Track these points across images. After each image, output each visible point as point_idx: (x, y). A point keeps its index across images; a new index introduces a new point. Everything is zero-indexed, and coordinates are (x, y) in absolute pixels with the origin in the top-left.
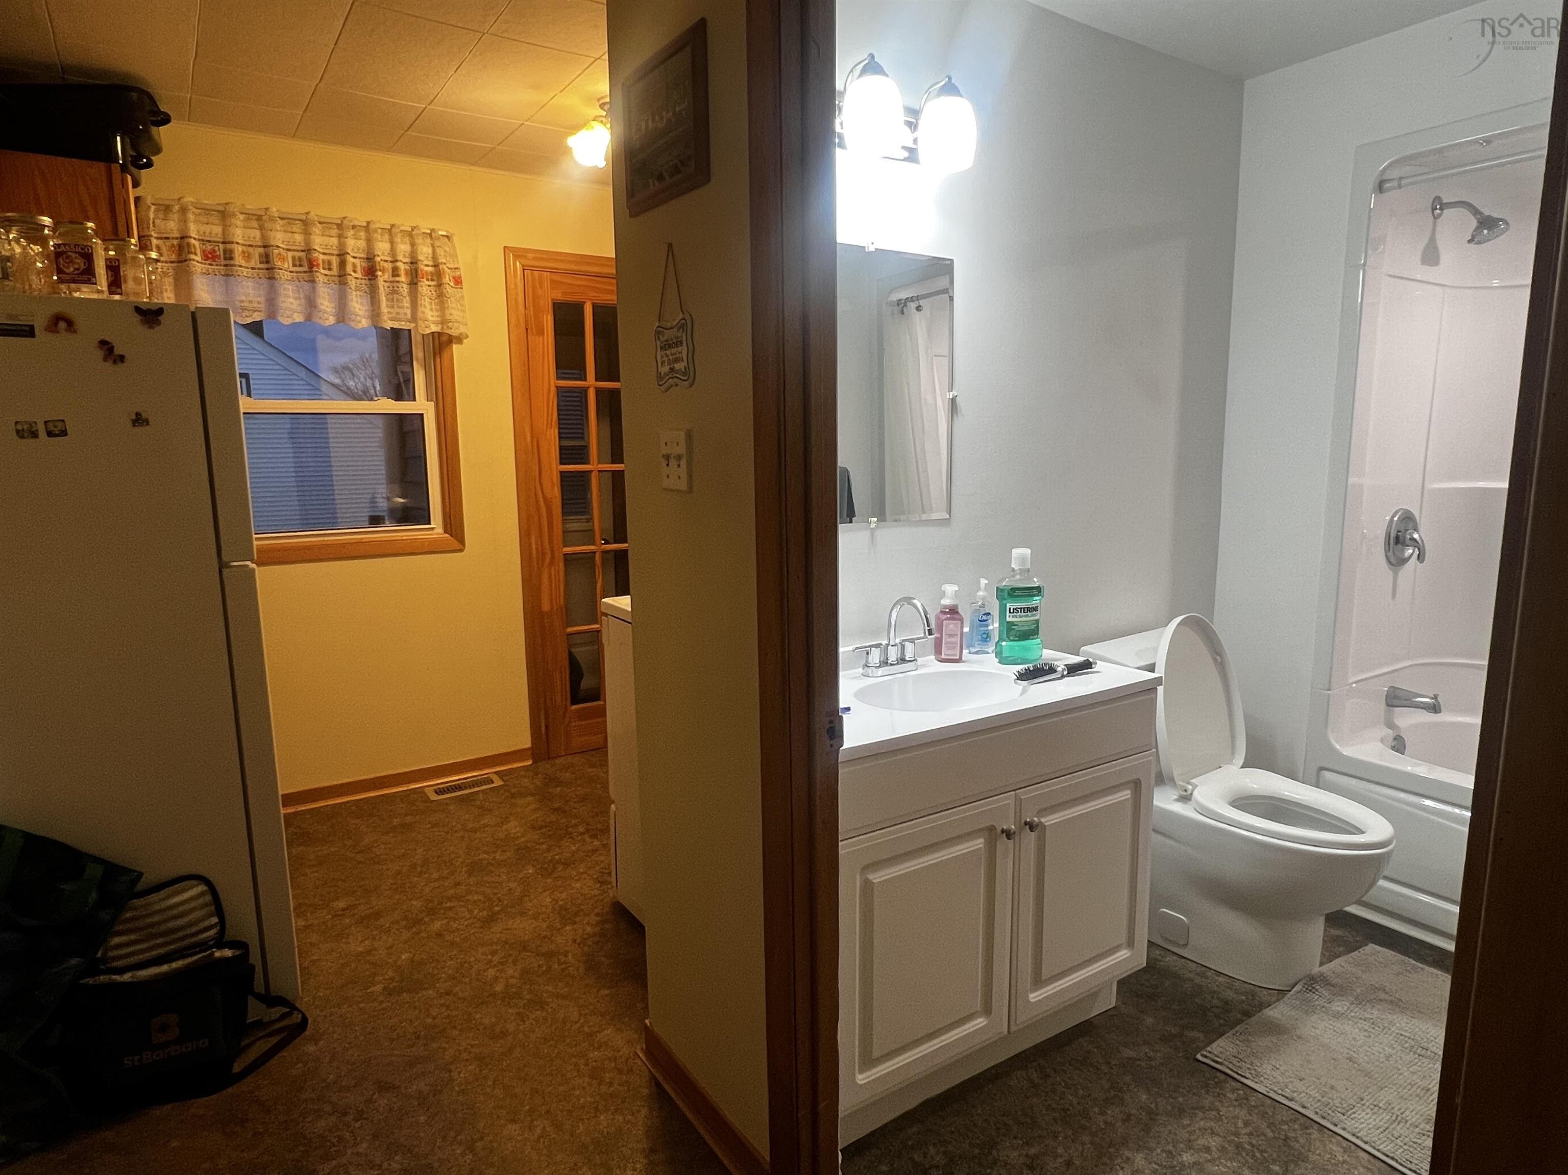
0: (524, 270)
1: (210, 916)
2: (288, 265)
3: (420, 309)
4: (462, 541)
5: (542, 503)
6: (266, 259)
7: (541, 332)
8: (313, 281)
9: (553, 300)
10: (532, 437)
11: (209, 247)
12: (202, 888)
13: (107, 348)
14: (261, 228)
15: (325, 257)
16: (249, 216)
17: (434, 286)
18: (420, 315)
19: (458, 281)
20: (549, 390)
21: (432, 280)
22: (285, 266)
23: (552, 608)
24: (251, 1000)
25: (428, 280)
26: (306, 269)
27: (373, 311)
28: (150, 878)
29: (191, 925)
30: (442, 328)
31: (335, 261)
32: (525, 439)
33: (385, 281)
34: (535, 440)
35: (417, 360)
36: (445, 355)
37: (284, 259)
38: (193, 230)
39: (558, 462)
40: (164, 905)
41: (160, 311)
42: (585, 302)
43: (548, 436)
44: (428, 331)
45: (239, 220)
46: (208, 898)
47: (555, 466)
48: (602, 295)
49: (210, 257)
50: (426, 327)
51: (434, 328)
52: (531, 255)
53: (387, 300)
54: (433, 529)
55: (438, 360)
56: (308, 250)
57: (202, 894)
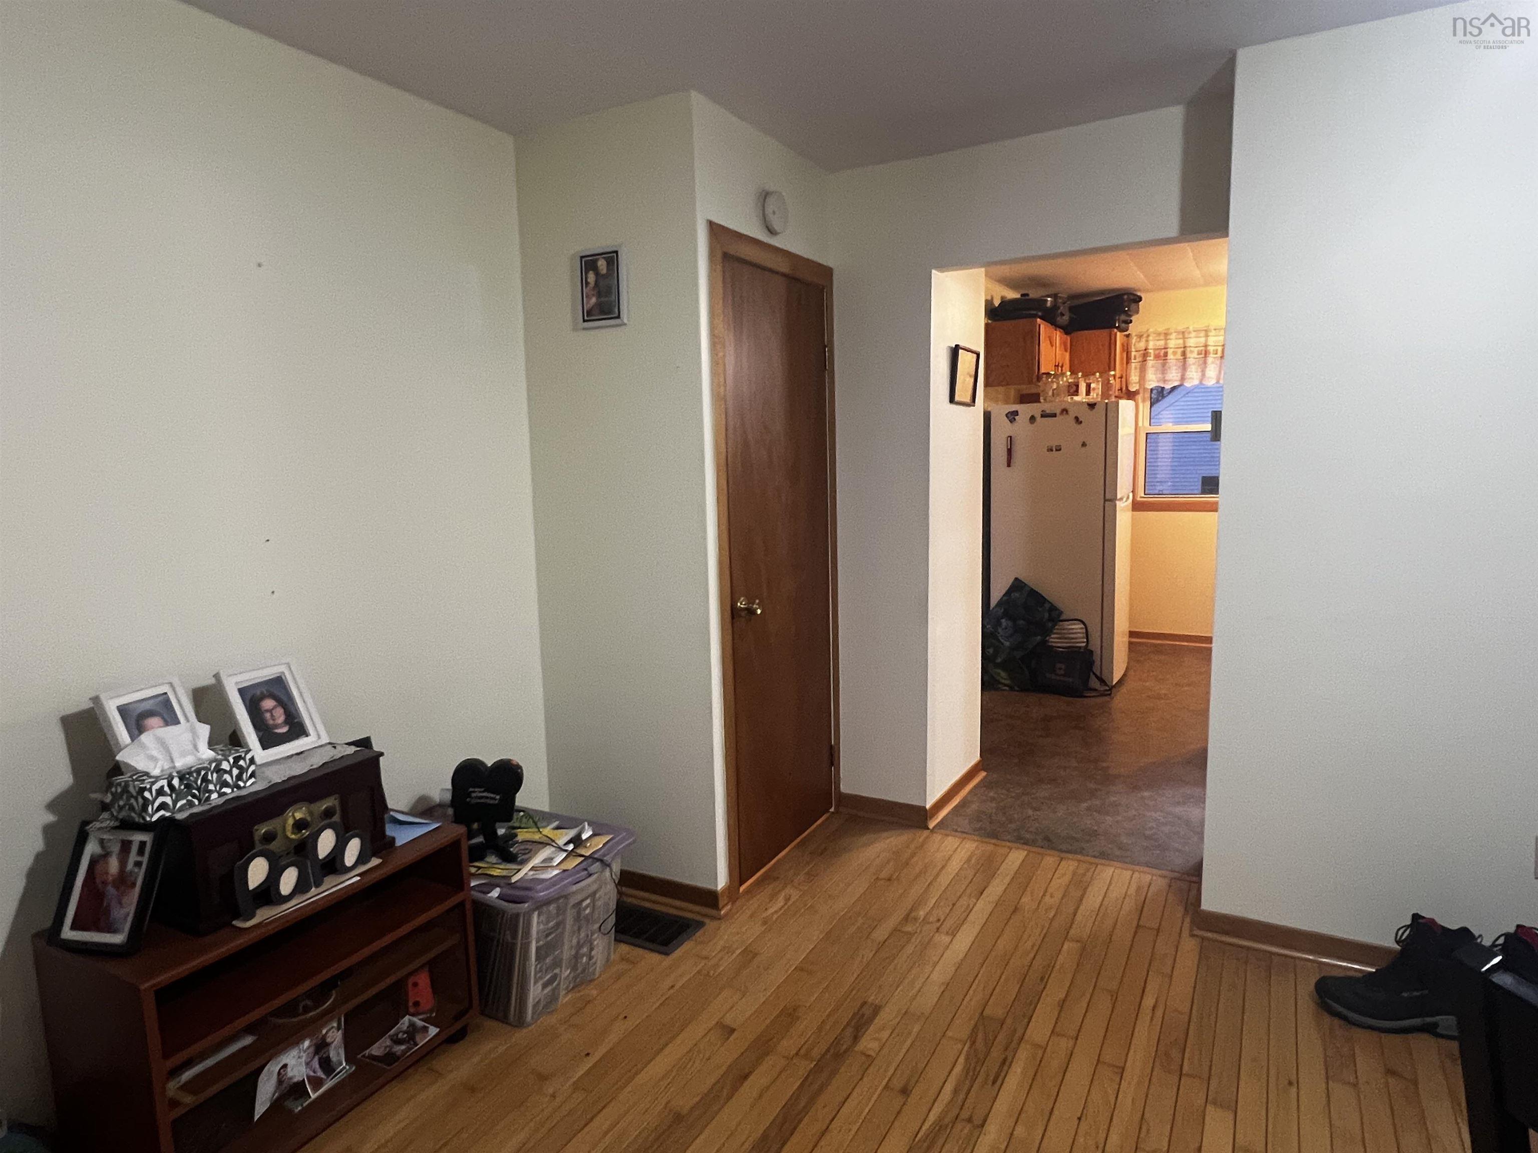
1: (1083, 638)
2: (1195, 355)
6: (1184, 354)
8: (1205, 363)
11: (1157, 352)
12: (1082, 626)
13: (1077, 418)
14: (1184, 338)
15: (1215, 348)
16: (1178, 332)
22: (1192, 357)
24: (1092, 677)
26: (1203, 356)
28: (1063, 617)
29: (1076, 638)
31: (1220, 349)
37: (1192, 352)
38: (1151, 345)
40: (1070, 627)
41: (1095, 404)
45: (1173, 336)
46: (1084, 631)
49: (1157, 357)
56: (1206, 346)
57: (1082, 628)
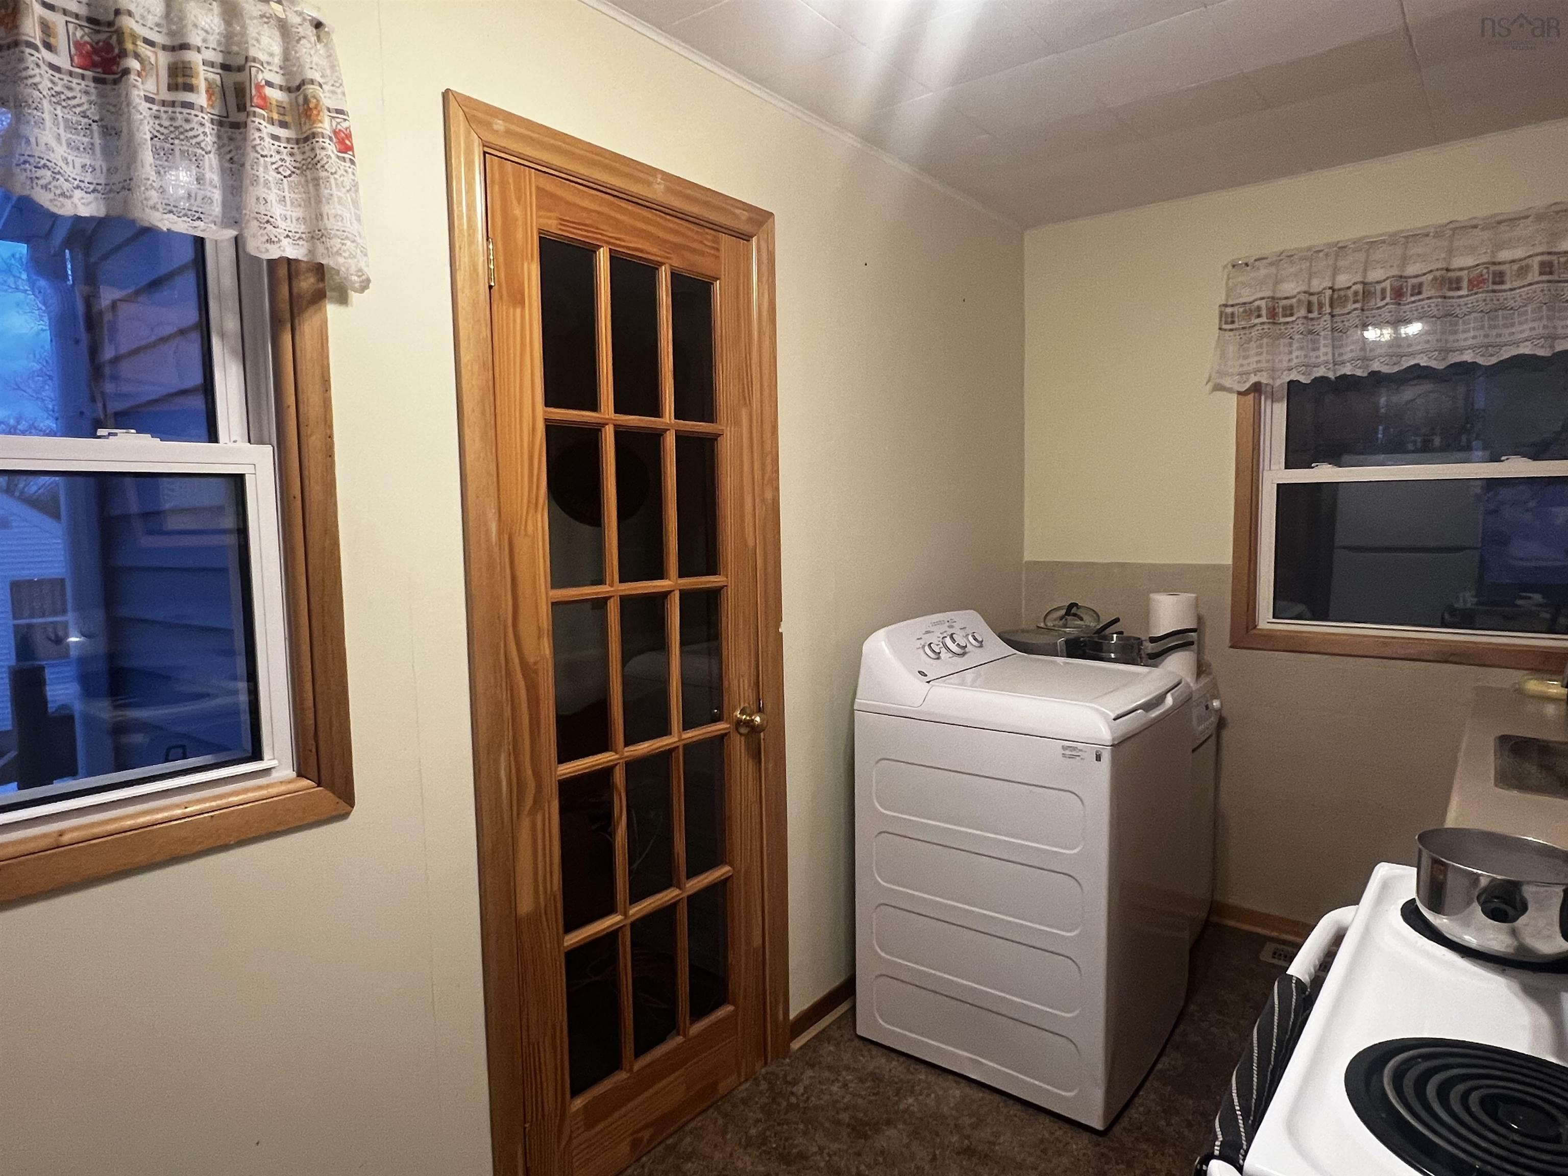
0: (485, 153)
3: (253, 193)
4: (346, 796)
5: (519, 676)
7: (518, 299)
9: (540, 231)
10: (500, 532)
17: (288, 140)
18: (251, 205)
19: (345, 144)
20: (534, 429)
21: (283, 125)
23: (537, 902)
25: (272, 122)
27: (111, 171)
30: (311, 252)
32: (488, 532)
33: (149, 100)
34: (506, 537)
35: (222, 335)
36: (308, 327)
39: (549, 585)
42: (599, 247)
43: (530, 529)
44: (274, 253)
47: (543, 590)
48: (628, 238)
50: (270, 241)
51: (291, 251)
52: (499, 125)
53: (156, 152)
54: (267, 771)
55: (287, 338)
